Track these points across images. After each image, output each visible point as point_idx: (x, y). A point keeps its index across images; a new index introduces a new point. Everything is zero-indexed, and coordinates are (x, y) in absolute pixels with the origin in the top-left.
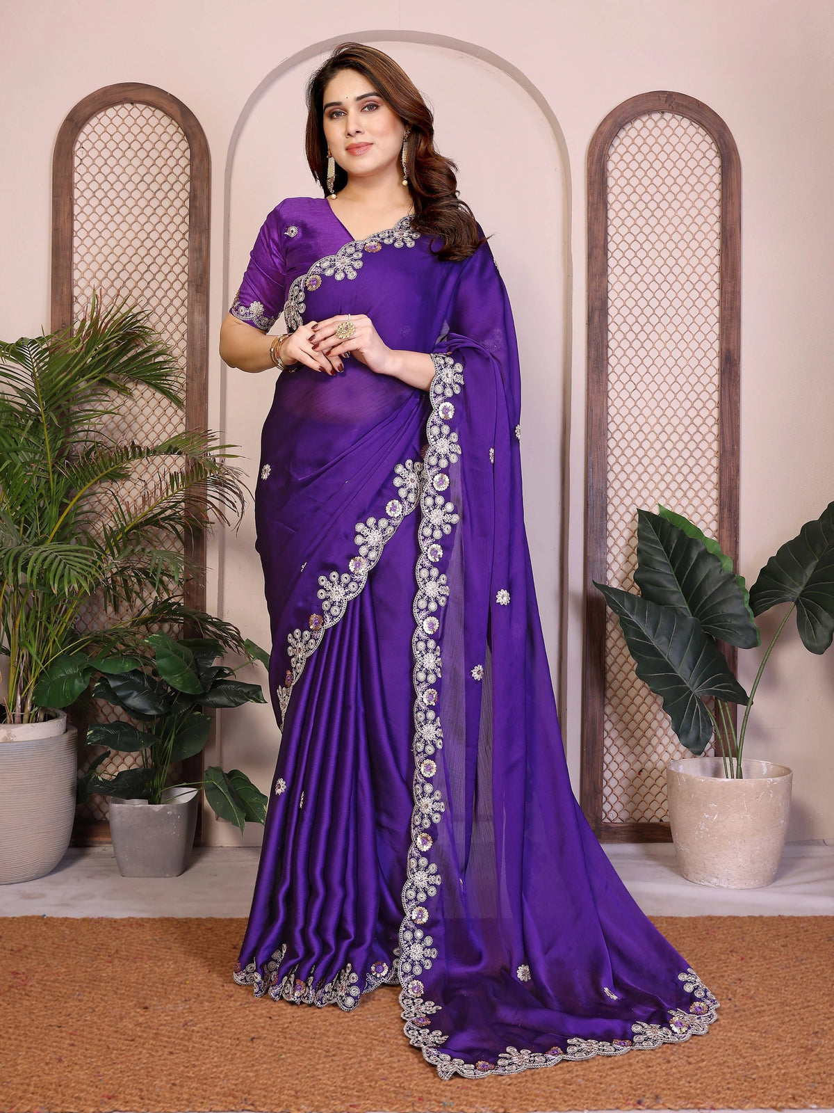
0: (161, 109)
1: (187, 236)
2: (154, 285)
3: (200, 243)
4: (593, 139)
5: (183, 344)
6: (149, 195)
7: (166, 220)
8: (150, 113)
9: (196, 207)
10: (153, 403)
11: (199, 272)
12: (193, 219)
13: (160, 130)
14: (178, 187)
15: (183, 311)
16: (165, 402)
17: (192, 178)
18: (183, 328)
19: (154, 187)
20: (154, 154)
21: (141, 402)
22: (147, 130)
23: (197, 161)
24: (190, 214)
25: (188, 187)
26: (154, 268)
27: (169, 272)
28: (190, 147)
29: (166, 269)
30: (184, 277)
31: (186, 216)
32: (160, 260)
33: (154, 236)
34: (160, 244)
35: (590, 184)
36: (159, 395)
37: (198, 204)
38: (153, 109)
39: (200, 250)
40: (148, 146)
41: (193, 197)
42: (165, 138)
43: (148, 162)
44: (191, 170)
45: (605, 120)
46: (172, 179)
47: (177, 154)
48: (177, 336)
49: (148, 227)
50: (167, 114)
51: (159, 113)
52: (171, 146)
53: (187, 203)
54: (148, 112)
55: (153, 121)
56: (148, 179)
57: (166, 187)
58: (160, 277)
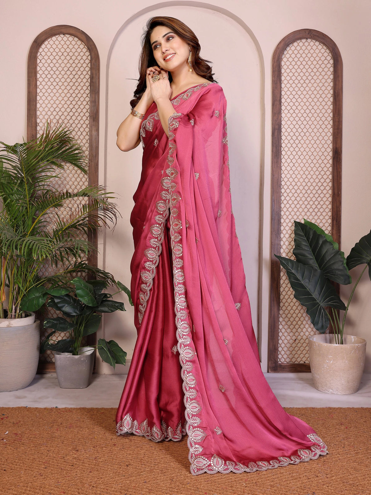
0: (77, 37)
1: (89, 95)
2: (74, 118)
3: (95, 99)
4: (275, 51)
5: (87, 145)
6: (71, 77)
7: (79, 88)
8: (72, 39)
9: (93, 82)
10: (74, 172)
11: (95, 112)
12: (92, 88)
13: (76, 46)
14: (85, 73)
15: (87, 130)
16: (79, 171)
17: (91, 69)
18: (87, 137)
19: (74, 73)
20: (74, 58)
21: (68, 171)
22: (71, 46)
23: (93, 61)
24: (90, 85)
25: (89, 73)
26: (74, 110)
27: (81, 112)
28: (91, 55)
29: (79, 110)
30: (87, 114)
32: (77, 107)
33: (74, 95)
34: (77, 99)
35: (273, 72)
36: (76, 168)
38: (73, 37)
39: (95, 102)
41: (92, 78)
42: (79, 50)
43: (71, 62)
44: (91, 65)
45: (280, 42)
46: (82, 69)
47: (85, 58)
48: (84, 141)
49: (71, 91)
50: (80, 39)
51: (76, 39)
52: (82, 54)
53: (89, 80)
54: (71, 38)
55: (73, 43)
56: (71, 69)
57: (79, 73)
58: (77, 114)
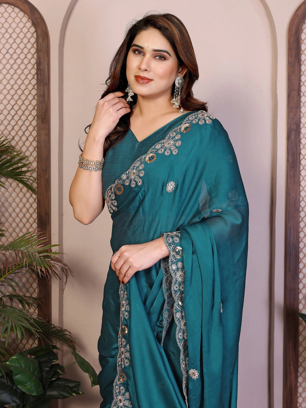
0: (18, 7)
1: (36, 87)
2: (16, 118)
3: (44, 91)
4: (292, 20)
5: (35, 154)
6: (12, 61)
7: (23, 77)
8: (11, 10)
9: (40, 70)
10: (18, 190)
11: (44, 110)
12: (39, 77)
13: (17, 20)
14: (29, 56)
15: (34, 133)
16: (25, 189)
17: (38, 51)
18: (35, 144)
19: (15, 56)
20: (14, 36)
21: (10, 189)
22: (10, 20)
23: (40, 40)
24: (37, 73)
25: (35, 56)
26: (16, 107)
27: (26, 110)
28: (36, 31)
29: (23, 108)
30: (34, 113)
31: (35, 75)
32: (20, 102)
33: (16, 87)
34: (20, 92)
35: (290, 49)
36: (21, 185)
37: (42, 68)
38: (13, 7)
39: (43, 96)
40: (10, 30)
41: (39, 63)
42: (21, 25)
43: (11, 41)
44: (37, 46)
45: (300, 7)
46: (26, 51)
47: (29, 35)
48: (31, 149)
49: (12, 82)
50: (21, 10)
51: (17, 10)
52: (25, 30)
53: (35, 66)
54: (10, 9)
55: (13, 15)
56: (11, 51)
57: (22, 56)
58: (20, 113)
